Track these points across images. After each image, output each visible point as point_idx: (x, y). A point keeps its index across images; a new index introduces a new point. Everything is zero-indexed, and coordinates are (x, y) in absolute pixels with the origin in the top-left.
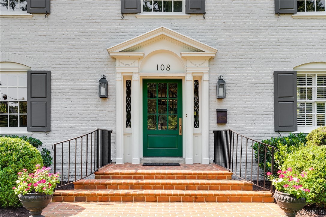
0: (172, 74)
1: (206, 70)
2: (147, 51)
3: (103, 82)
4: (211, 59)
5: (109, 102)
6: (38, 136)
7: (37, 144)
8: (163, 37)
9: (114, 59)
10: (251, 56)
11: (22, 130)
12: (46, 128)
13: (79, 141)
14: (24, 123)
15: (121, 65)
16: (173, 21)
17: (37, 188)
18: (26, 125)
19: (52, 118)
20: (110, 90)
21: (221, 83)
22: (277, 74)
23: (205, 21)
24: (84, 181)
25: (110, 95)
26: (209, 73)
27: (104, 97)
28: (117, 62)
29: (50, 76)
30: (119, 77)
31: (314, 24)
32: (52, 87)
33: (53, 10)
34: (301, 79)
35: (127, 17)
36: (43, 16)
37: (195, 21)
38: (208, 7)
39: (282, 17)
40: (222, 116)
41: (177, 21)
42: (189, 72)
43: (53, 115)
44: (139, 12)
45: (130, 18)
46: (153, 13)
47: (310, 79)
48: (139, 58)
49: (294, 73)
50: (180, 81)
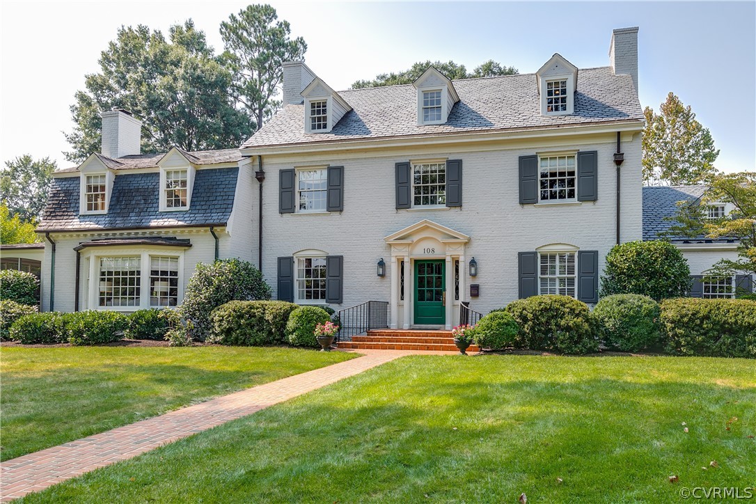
0: (437, 255)
1: (462, 253)
2: (415, 238)
3: (381, 264)
4: (466, 244)
5: (386, 280)
6: (333, 306)
7: (331, 312)
8: (427, 227)
9: (390, 245)
10: (499, 240)
11: (322, 302)
12: (339, 300)
13: (359, 308)
14: (323, 296)
15: (396, 250)
16: (436, 213)
17: (326, 334)
18: (324, 298)
19: (344, 293)
20: (387, 270)
21: (473, 263)
22: (520, 254)
23: (461, 212)
24: (358, 336)
25: (387, 275)
26: (465, 255)
27: (382, 276)
28: (392, 247)
29: (343, 260)
30: (394, 259)
31: (552, 211)
32: (344, 268)
33: (346, 208)
34: (544, 257)
35: (400, 211)
36: (338, 213)
37: (454, 212)
38: (464, 200)
39: (526, 207)
40: (475, 291)
41: (440, 213)
42: (448, 254)
43: (345, 290)
44: (410, 207)
45: (403, 212)
46: (422, 207)
47: (553, 257)
48: (409, 244)
49: (535, 253)
50: (444, 261)
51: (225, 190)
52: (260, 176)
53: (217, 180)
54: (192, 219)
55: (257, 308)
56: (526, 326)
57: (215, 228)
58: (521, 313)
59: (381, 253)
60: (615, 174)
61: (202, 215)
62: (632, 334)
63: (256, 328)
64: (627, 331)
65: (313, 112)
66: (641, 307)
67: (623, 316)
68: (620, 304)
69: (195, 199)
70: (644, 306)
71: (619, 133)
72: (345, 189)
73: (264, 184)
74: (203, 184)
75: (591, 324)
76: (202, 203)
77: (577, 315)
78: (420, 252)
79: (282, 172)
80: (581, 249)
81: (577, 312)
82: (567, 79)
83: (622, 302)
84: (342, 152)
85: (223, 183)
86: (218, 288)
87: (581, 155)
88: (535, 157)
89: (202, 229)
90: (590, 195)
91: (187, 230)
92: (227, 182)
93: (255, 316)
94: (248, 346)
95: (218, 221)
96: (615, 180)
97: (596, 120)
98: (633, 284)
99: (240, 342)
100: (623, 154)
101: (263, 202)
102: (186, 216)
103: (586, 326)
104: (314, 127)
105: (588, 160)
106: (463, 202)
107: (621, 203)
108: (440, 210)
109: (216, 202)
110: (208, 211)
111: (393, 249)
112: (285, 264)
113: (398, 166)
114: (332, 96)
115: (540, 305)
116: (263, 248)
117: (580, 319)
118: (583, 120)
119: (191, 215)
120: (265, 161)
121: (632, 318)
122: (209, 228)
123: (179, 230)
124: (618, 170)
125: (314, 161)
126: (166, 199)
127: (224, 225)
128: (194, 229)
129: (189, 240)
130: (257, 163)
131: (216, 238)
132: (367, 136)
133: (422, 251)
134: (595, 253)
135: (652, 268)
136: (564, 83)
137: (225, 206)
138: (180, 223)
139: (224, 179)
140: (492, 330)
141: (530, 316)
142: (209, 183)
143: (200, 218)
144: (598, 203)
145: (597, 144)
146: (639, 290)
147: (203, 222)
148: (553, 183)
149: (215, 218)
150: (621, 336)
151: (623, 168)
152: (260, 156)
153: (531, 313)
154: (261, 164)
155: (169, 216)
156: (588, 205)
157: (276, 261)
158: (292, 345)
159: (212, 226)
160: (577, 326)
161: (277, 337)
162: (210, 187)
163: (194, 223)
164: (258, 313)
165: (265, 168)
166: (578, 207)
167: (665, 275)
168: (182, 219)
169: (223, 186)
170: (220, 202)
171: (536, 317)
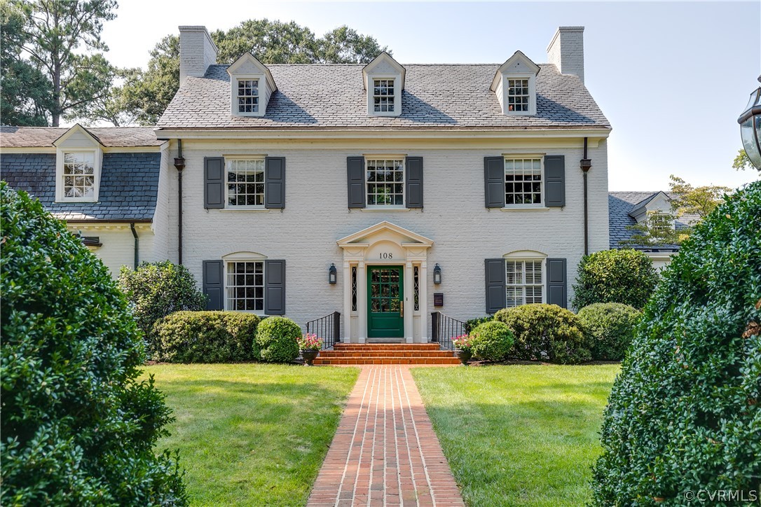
0: (396, 260)
1: (424, 258)
2: (372, 241)
3: (333, 270)
4: (428, 248)
5: (338, 287)
8: (385, 229)
9: (342, 248)
10: (464, 246)
12: (281, 310)
15: (349, 254)
16: (394, 214)
19: (287, 302)
20: (339, 277)
21: (437, 270)
22: (487, 261)
23: (423, 214)
25: (339, 282)
26: (427, 261)
27: (333, 283)
28: (345, 251)
29: (285, 265)
30: (347, 265)
31: (520, 217)
32: (287, 274)
33: (288, 205)
34: (511, 264)
35: (353, 211)
36: (279, 211)
37: (414, 214)
38: (425, 202)
39: (492, 210)
40: (439, 300)
41: (398, 214)
42: (409, 260)
43: (288, 300)
44: (365, 207)
45: (356, 212)
46: (376, 207)
47: (519, 265)
48: (365, 248)
49: (503, 260)
50: (401, 267)
51: (145, 179)
52: (180, 164)
53: (134, 167)
54: (104, 212)
55: (215, 320)
56: (522, 336)
57: (136, 225)
58: (516, 322)
59: (331, 258)
60: (582, 180)
61: (117, 208)
62: (621, 342)
63: (217, 342)
64: (616, 339)
65: (241, 92)
66: (627, 315)
67: (612, 325)
68: (607, 313)
69: (105, 189)
70: (630, 315)
71: (586, 139)
72: (286, 183)
73: (183, 173)
74: (114, 171)
75: (584, 333)
76: (115, 194)
77: (571, 324)
78: (375, 258)
79: (208, 161)
80: (549, 257)
81: (570, 321)
82: (529, 78)
83: (609, 311)
84: (284, 141)
85: (142, 170)
86: (157, 297)
87: (549, 159)
88: (502, 158)
89: (119, 226)
90: (557, 201)
91: (97, 226)
92: (147, 170)
93: (214, 329)
94: (205, 363)
95: (141, 216)
96: (582, 186)
97: (563, 124)
98: (612, 292)
99: (195, 359)
100: (590, 160)
101: (183, 195)
102: (94, 208)
103: (580, 335)
104: (242, 109)
105: (555, 164)
106: (424, 203)
107: (588, 210)
108: (398, 211)
109: (134, 193)
110: (124, 204)
111: (345, 253)
112: (214, 268)
113: (350, 160)
114: (265, 75)
115: (535, 314)
116: (183, 250)
117: (575, 328)
118: (549, 123)
119: (102, 208)
120: (185, 145)
121: (621, 326)
122: (129, 225)
123: (86, 226)
124: (585, 177)
125: (248, 150)
126: (64, 187)
127: (150, 221)
128: (108, 226)
129: (98, 238)
130: (176, 146)
131: (136, 236)
132: (313, 125)
133: (378, 255)
134: (564, 262)
135: (630, 277)
136: (526, 82)
137: (146, 198)
138: (88, 217)
139: (142, 166)
140: (493, 340)
141: (527, 325)
142: (123, 170)
143: (114, 212)
144: (566, 209)
145: (564, 148)
146: (618, 299)
147: (121, 217)
148: (518, 187)
149: (135, 212)
150: (610, 345)
151: (590, 174)
152: (180, 140)
153: (528, 322)
154: (180, 149)
155: (71, 208)
156: (556, 211)
157: (201, 265)
158: (264, 361)
159: (133, 222)
160: (573, 334)
161: (242, 353)
162: (125, 175)
163: (107, 217)
164: (217, 324)
165: (185, 154)
166: (545, 213)
167: (643, 284)
168: (90, 212)
169: (143, 175)
170: (139, 194)
171: (533, 326)
